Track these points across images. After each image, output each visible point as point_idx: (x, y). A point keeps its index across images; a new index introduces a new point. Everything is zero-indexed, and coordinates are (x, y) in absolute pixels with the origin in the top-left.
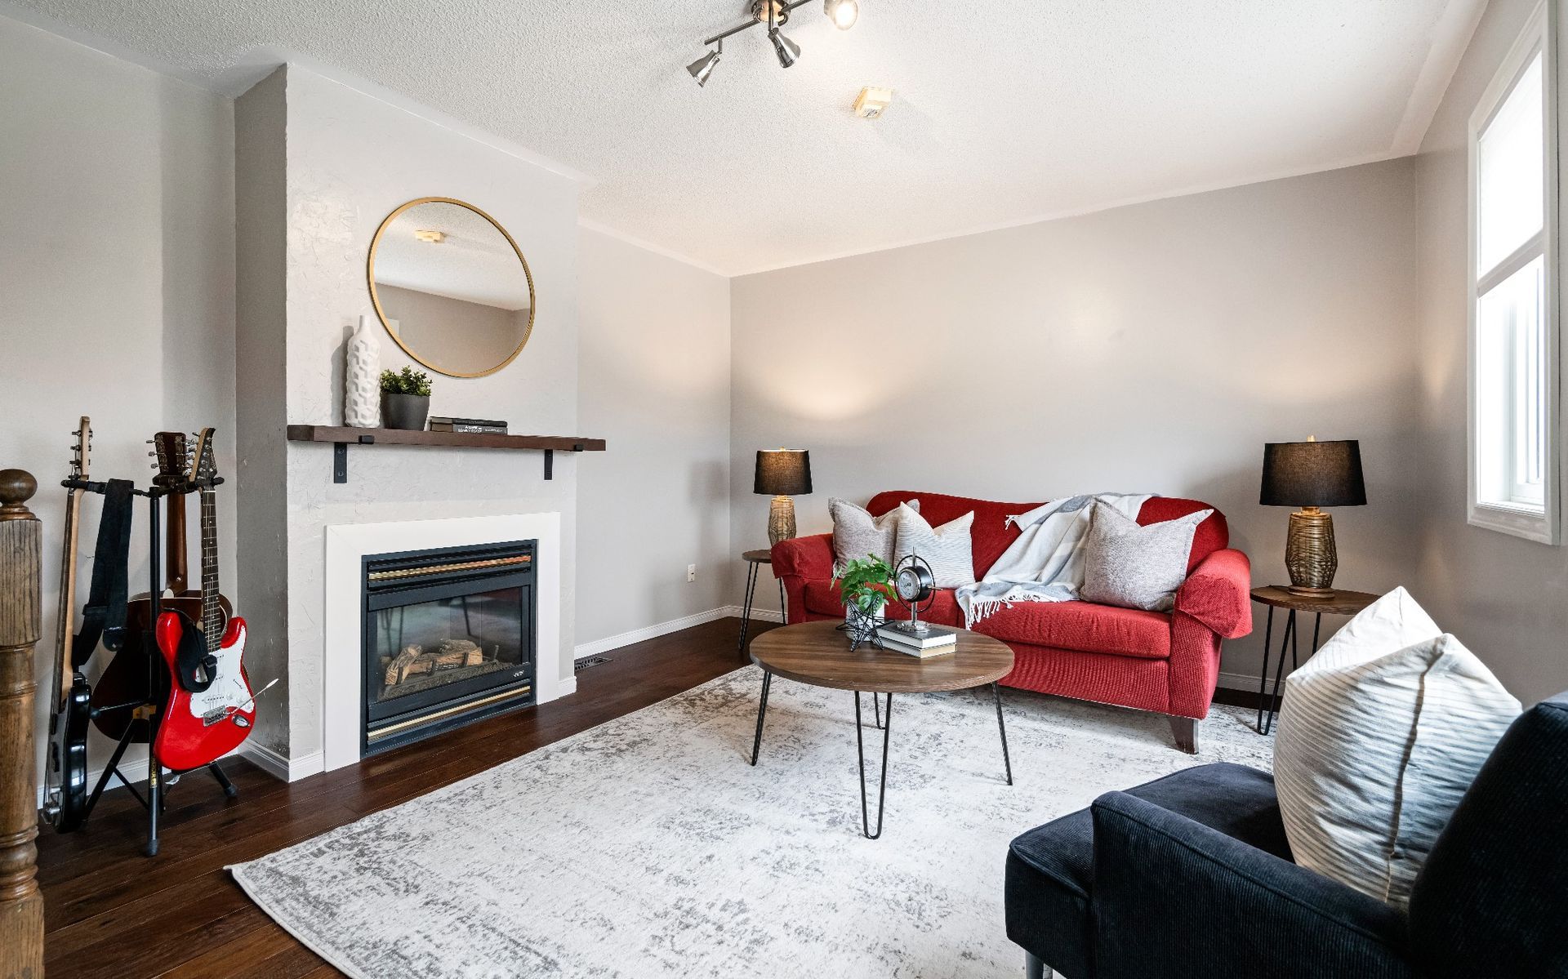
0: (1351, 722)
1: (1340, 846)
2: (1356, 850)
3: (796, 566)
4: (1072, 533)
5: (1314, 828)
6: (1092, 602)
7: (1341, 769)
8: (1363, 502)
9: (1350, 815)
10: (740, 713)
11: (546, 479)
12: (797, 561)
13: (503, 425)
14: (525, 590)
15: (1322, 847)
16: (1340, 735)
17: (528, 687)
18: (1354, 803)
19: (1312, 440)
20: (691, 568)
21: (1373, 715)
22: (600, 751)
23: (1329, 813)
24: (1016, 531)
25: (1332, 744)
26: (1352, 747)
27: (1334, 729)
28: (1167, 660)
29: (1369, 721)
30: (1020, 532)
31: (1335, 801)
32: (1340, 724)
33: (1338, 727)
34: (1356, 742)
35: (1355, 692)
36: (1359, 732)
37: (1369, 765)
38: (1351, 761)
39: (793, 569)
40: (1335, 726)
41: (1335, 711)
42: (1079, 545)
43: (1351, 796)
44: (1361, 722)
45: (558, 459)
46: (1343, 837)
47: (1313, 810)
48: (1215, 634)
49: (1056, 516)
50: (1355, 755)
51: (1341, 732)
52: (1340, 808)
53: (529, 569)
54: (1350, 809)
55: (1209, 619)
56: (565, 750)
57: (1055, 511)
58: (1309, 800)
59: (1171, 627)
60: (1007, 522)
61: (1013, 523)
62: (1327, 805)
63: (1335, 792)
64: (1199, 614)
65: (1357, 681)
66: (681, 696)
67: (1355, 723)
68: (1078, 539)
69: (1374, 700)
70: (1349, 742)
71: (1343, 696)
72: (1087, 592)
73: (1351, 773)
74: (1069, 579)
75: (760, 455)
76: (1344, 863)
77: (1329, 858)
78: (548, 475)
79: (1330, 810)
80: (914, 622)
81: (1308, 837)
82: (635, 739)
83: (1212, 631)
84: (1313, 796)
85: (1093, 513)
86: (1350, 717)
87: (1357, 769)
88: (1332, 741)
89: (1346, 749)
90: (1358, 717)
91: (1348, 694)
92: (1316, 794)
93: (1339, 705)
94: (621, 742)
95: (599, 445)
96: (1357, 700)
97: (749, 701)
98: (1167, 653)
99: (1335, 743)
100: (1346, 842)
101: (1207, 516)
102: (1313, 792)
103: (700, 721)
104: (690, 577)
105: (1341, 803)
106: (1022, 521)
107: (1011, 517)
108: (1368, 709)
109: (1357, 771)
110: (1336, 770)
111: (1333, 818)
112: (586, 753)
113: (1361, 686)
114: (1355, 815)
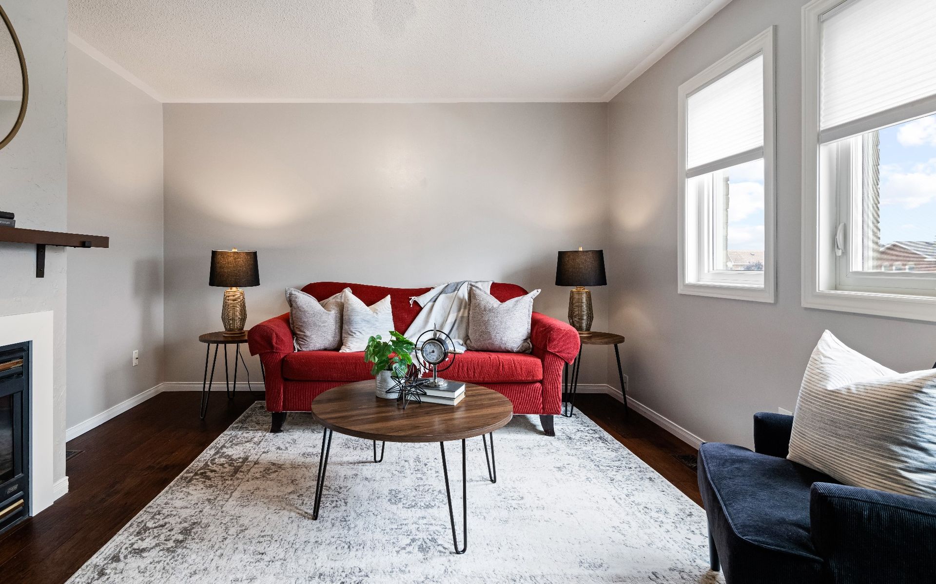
0: (917, 411)
1: (920, 485)
2: (930, 486)
3: (274, 344)
4: (455, 307)
5: (896, 478)
6: (477, 350)
7: (912, 439)
8: (605, 284)
9: (923, 466)
10: (258, 475)
11: (37, 276)
12: (274, 341)
13: (10, 216)
14: (17, 398)
15: (905, 487)
16: (912, 420)
17: (22, 501)
18: (924, 458)
19: (581, 249)
20: (135, 353)
21: (933, 406)
22: (158, 549)
23: (909, 467)
24: (418, 308)
25: (904, 426)
26: (920, 426)
27: (905, 417)
28: (541, 382)
29: (931, 410)
30: (421, 309)
31: (911, 459)
32: (909, 413)
33: (908, 415)
34: (922, 423)
35: (919, 394)
36: (924, 417)
37: (931, 434)
38: (920, 434)
39: (272, 347)
40: (905, 415)
41: (904, 407)
42: (460, 315)
43: (921, 455)
44: (925, 411)
45: (51, 257)
46: (921, 480)
47: (895, 467)
48: (566, 362)
49: (442, 296)
50: (923, 431)
51: (911, 418)
52: (915, 462)
53: (20, 374)
54: (923, 462)
55: (563, 355)
56: (116, 559)
57: (440, 293)
58: (888, 461)
59: (543, 362)
60: (410, 301)
61: (415, 302)
62: (906, 462)
63: (909, 454)
64: (558, 352)
65: (921, 387)
66: (188, 472)
67: (921, 412)
68: (459, 310)
69: (933, 397)
70: (917, 423)
71: (910, 397)
72: (474, 344)
73: (922, 442)
74: (457, 337)
75: (214, 253)
76: (923, 494)
77: (912, 493)
78: (40, 273)
79: (908, 465)
80: (435, 379)
81: (890, 483)
82: (182, 525)
83: (564, 361)
84: (892, 458)
85: (471, 293)
86: (916, 409)
87: (925, 438)
88: (903, 424)
89: (916, 428)
90: (923, 408)
91: (915, 396)
92: (894, 457)
93: (907, 403)
94: (172, 533)
95: (102, 242)
96: (921, 399)
97: (255, 464)
98: (541, 378)
99: (906, 425)
100: (923, 482)
101: (538, 293)
102: (890, 456)
103: (229, 492)
104: (135, 362)
105: (915, 459)
106: (422, 300)
107: (413, 298)
108: (930, 403)
109: (925, 440)
110: (908, 441)
111: (911, 469)
112: (144, 555)
113: (924, 390)
114: (926, 465)
